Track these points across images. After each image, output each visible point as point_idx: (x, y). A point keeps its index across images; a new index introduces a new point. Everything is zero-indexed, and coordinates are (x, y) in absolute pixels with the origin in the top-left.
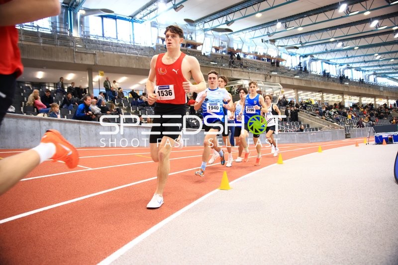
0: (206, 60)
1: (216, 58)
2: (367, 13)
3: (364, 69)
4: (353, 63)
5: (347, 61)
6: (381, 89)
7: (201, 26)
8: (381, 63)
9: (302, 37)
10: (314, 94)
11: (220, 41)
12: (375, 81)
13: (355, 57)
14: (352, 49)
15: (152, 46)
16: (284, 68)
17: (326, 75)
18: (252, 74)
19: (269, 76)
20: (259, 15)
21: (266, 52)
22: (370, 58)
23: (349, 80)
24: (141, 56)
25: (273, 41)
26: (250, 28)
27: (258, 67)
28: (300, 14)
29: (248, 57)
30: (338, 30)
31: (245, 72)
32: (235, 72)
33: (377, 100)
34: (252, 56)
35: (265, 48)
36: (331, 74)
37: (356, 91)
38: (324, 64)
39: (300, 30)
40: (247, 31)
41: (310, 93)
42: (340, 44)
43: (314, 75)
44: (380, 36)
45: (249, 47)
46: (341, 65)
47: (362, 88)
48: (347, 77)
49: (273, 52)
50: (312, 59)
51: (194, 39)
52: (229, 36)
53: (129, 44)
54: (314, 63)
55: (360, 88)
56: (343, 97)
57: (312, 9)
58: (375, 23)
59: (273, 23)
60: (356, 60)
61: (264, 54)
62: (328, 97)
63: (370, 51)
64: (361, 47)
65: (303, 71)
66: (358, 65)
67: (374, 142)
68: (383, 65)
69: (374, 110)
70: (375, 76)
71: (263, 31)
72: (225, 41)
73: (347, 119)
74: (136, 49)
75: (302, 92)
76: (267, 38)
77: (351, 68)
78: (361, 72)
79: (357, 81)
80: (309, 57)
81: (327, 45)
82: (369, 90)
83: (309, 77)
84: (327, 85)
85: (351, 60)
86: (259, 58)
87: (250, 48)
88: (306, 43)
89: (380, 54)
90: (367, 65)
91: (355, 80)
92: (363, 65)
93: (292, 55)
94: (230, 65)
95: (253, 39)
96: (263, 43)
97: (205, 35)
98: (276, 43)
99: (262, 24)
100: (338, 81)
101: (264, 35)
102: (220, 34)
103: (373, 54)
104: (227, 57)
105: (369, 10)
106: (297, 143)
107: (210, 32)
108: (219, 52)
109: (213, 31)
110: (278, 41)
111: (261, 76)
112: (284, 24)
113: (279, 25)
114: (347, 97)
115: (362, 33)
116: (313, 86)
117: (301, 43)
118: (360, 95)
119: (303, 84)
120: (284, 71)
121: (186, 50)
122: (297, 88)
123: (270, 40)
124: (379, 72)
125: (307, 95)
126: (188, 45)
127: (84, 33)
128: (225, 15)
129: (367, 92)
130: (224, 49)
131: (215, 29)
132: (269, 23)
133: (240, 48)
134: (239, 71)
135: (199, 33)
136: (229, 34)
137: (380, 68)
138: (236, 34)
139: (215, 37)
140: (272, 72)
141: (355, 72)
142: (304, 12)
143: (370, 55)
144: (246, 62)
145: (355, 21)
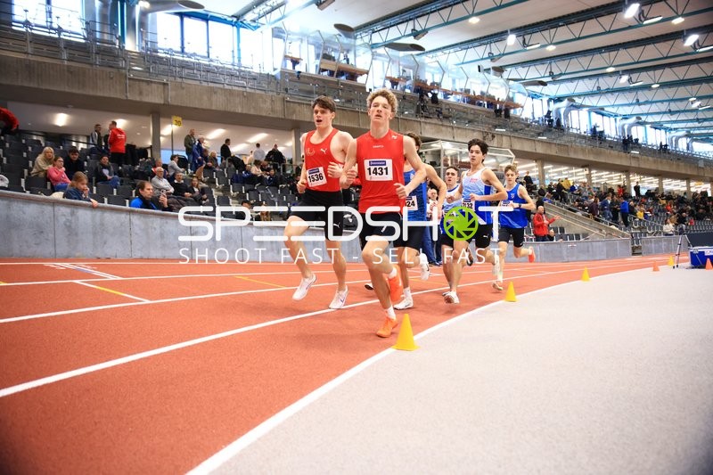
2: (678, 21)
3: (666, 125)
4: (647, 114)
5: (637, 110)
6: (701, 164)
7: (366, 39)
8: (701, 116)
9: (553, 64)
10: (574, 171)
11: (401, 68)
12: (688, 148)
13: (652, 102)
14: (648, 87)
15: (274, 73)
16: (518, 120)
17: (597, 136)
18: (459, 131)
19: (490, 136)
20: (474, 20)
21: (485, 91)
22: (681, 106)
23: (640, 145)
24: (253, 91)
25: (499, 70)
26: (456, 44)
27: (471, 117)
28: (551, 20)
29: (452, 99)
30: (622, 52)
31: (447, 126)
32: (427, 127)
33: (692, 184)
34: (459, 97)
35: (484, 83)
36: (606, 133)
37: (653, 167)
38: (593, 114)
39: (551, 49)
40: (452, 50)
41: (566, 168)
42: (625, 78)
43: (575, 135)
44: (702, 65)
45: (454, 81)
46: (625, 117)
47: (665, 161)
48: (637, 140)
49: (499, 92)
50: (572, 105)
51: (351, 61)
52: (418, 59)
53: (231, 67)
54: (574, 113)
55: (661, 162)
56: (628, 177)
57: (574, 11)
58: (692, 39)
59: (500, 36)
60: (654, 108)
61: (482, 93)
62: (600, 177)
63: (682, 92)
64: (664, 85)
65: (553, 126)
66: (657, 119)
67: (689, 264)
68: (705, 120)
69: (688, 203)
70: (689, 139)
71: (481, 51)
72: (410, 68)
73: (634, 218)
74: (243, 78)
75: (550, 166)
76: (487, 64)
77: (643, 124)
78: (663, 131)
79: (655, 148)
80: (565, 102)
81: (601, 79)
82: (678, 165)
83: (565, 138)
84: (598, 154)
85: (645, 109)
86: (473, 100)
87: (457, 80)
88: (561, 74)
89: (699, 98)
90: (674, 118)
91: (652, 145)
92: (666, 118)
93: (534, 96)
94: (418, 112)
95: (462, 66)
96: (481, 75)
97: (373, 55)
98: (505, 75)
99: (480, 38)
100: (619, 148)
101: (482, 59)
102: (402, 54)
103: (688, 99)
104: (412, 97)
105: (682, 15)
106: (541, 262)
107: (381, 51)
108: (398, 88)
109: (387, 49)
110: (509, 69)
111: (475, 134)
112: (521, 39)
113: (512, 39)
114: (635, 179)
115: (667, 58)
116: (572, 155)
117: (551, 74)
118: (661, 175)
119: (553, 151)
120: (519, 126)
121: (337, 83)
122: (542, 159)
123: (495, 68)
124: (697, 132)
125: (560, 173)
126: (341, 73)
127: (147, 44)
128: (411, 19)
129: (674, 169)
130: (408, 83)
131: (392, 45)
132: (492, 35)
133: (437, 80)
134: (435, 124)
135: (361, 51)
136: (418, 55)
137: (699, 125)
138: (431, 55)
139: (391, 60)
140: (496, 127)
141: (651, 131)
142: (559, 18)
143: (681, 100)
144: (447, 107)
145: (653, 35)
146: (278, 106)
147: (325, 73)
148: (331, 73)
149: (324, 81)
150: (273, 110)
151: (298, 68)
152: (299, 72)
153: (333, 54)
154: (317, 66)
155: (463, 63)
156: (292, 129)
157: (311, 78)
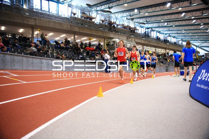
0: (97, 27)
1: (102, 26)
2: (180, 9)
3: (177, 37)
4: (172, 34)
5: (169, 32)
7: (95, 9)
8: (185, 35)
9: (147, 19)
10: (152, 48)
11: (105, 17)
12: (181, 43)
13: (173, 31)
14: (172, 26)
15: (68, 17)
16: (137, 33)
17: (158, 39)
18: (120, 36)
19: (129, 37)
20: (126, 5)
21: (128, 25)
22: (180, 32)
23: (169, 42)
24: (62, 22)
26: (121, 11)
27: (124, 32)
28: (147, 6)
29: (119, 27)
30: (166, 16)
31: (117, 34)
32: (112, 34)
34: (121, 26)
35: (128, 23)
36: (161, 38)
37: (173, 48)
38: (157, 33)
39: (147, 14)
40: (119, 13)
41: (150, 47)
42: (166, 23)
43: (152, 38)
44: (186, 21)
45: (120, 22)
46: (166, 34)
47: (175, 46)
48: (169, 40)
49: (132, 26)
50: (152, 30)
51: (91, 15)
53: (55, 15)
54: (152, 32)
56: (166, 51)
57: (153, 4)
58: (183, 14)
59: (133, 10)
60: (173, 32)
61: (127, 25)
62: (158, 50)
63: (181, 28)
64: (176, 26)
65: (146, 36)
66: (174, 35)
68: (186, 36)
70: (182, 41)
71: (127, 14)
72: (107, 17)
73: (167, 62)
74: (59, 18)
75: (145, 47)
77: (170, 36)
78: (175, 38)
80: (150, 29)
81: (160, 23)
82: (179, 48)
83: (150, 39)
84: (158, 44)
85: (171, 32)
86: (125, 27)
87: (121, 22)
88: (149, 21)
89: (185, 30)
90: (178, 35)
91: (172, 42)
92: (176, 35)
93: (142, 27)
94: (109, 30)
96: (127, 20)
97: (97, 13)
98: (134, 21)
99: (127, 10)
101: (128, 16)
102: (105, 13)
103: (182, 30)
104: (108, 26)
105: (181, 7)
107: (99, 12)
108: (104, 23)
110: (135, 19)
111: (125, 37)
112: (139, 11)
113: (136, 11)
114: (167, 51)
115: (177, 19)
116: (151, 44)
117: (147, 21)
119: (146, 43)
120: (137, 35)
121: (86, 21)
122: (143, 45)
123: (131, 19)
124: (184, 39)
125: (148, 49)
126: (88, 18)
127: (30, 7)
128: (108, 4)
130: (107, 22)
131: (102, 11)
132: (131, 9)
133: (115, 21)
134: (114, 34)
135: (94, 12)
136: (110, 14)
137: (185, 37)
138: (113, 14)
139: (102, 15)
140: (131, 35)
141: (172, 38)
142: (149, 6)
143: (180, 30)
144: (118, 29)
145: (174, 12)
146: (69, 27)
147: (83, 18)
148: (85, 18)
149: (83, 20)
150: (67, 28)
151: (75, 16)
152: (76, 17)
153: (86, 13)
154: (81, 16)
155: (122, 17)
156: (73, 34)
157: (79, 19)
